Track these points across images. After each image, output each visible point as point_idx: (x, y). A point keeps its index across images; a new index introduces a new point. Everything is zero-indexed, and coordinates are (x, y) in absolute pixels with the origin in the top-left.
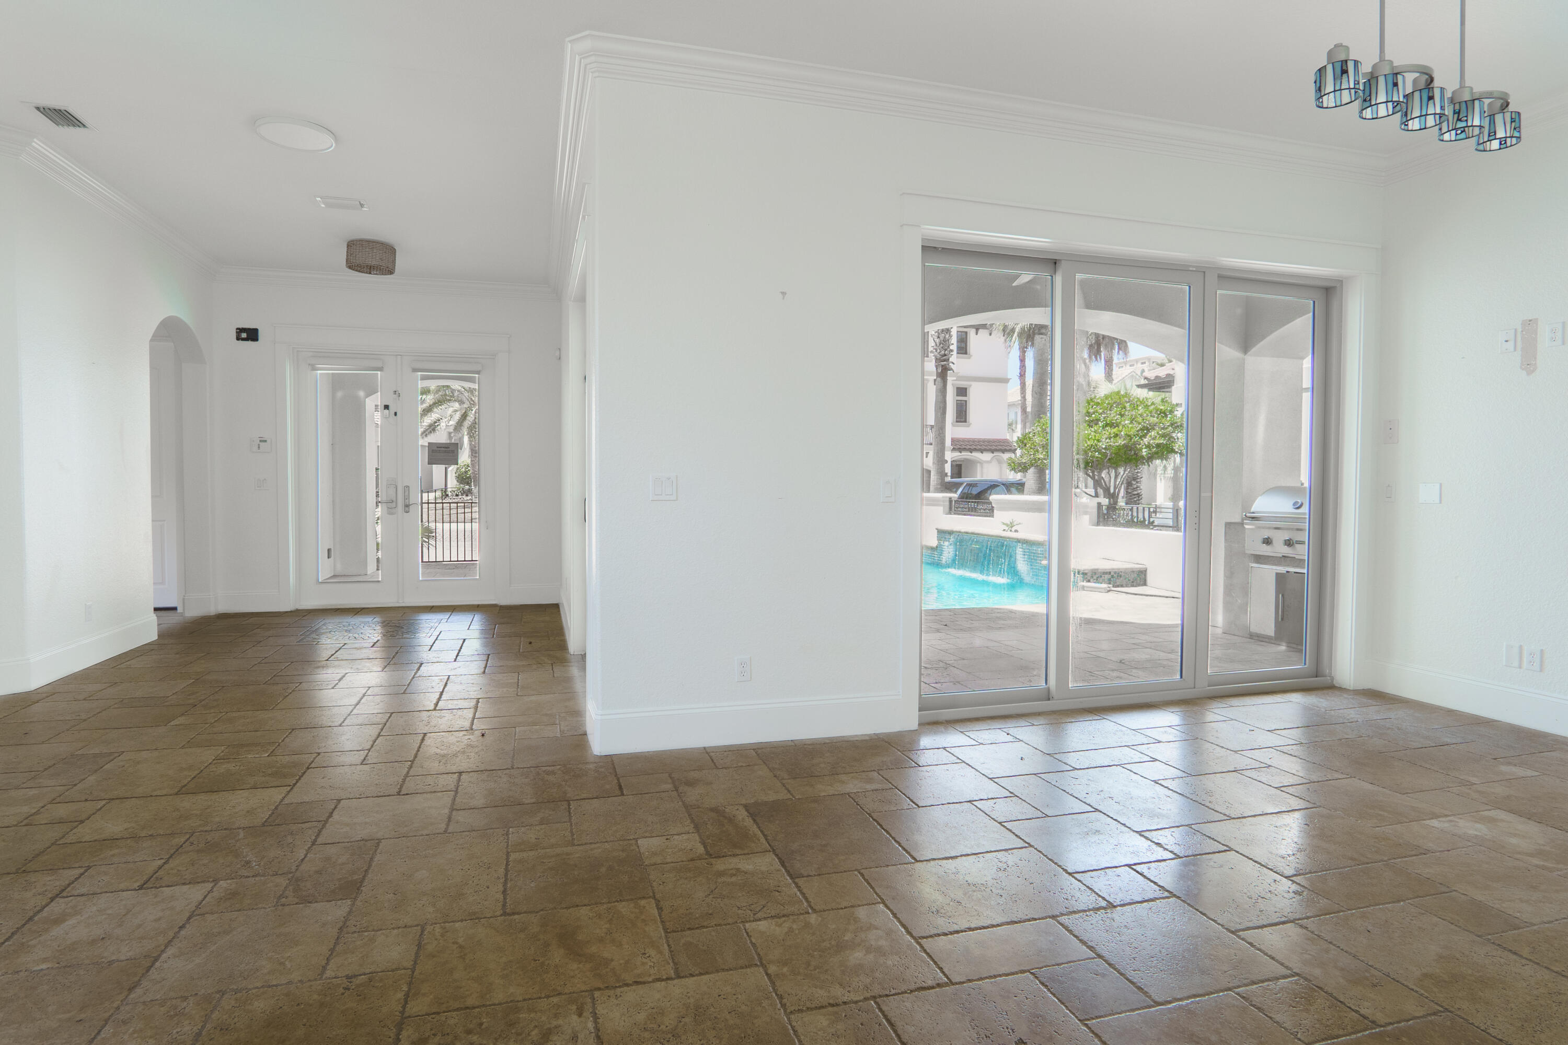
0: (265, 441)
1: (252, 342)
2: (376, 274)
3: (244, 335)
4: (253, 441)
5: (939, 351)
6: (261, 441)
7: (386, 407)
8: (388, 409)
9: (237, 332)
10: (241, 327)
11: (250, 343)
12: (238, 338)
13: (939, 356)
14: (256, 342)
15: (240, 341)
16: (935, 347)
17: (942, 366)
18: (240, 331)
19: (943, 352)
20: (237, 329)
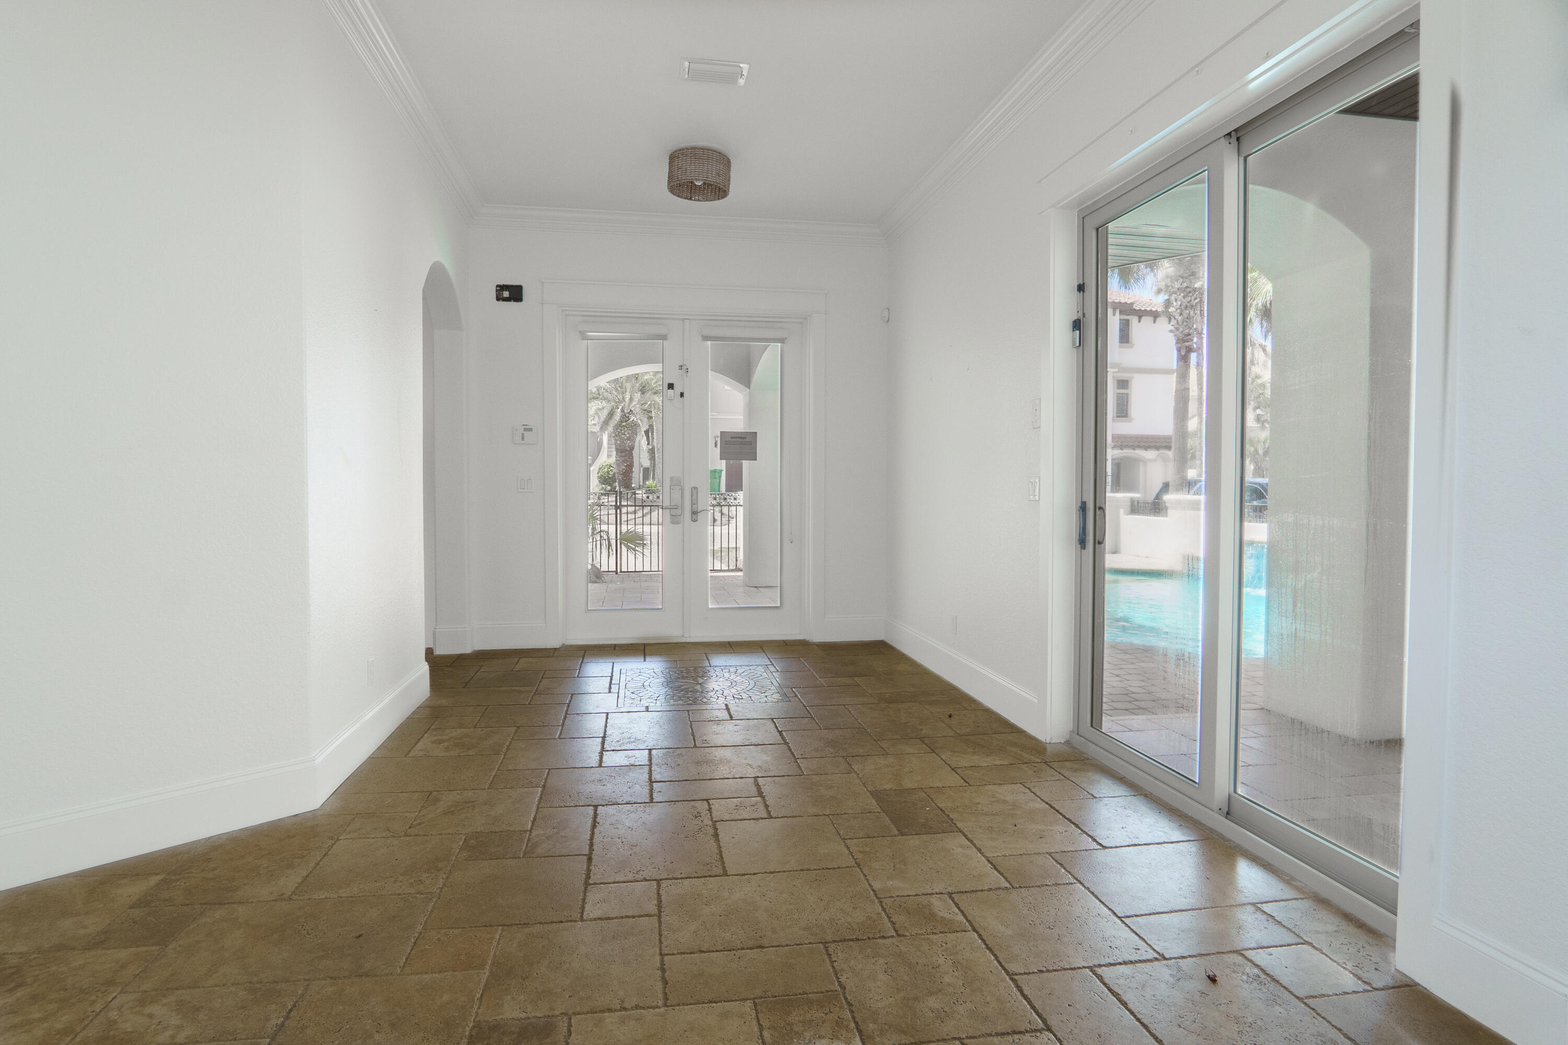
0: (531, 430)
1: (515, 303)
2: (699, 200)
3: (506, 294)
4: (516, 430)
5: (1181, 329)
6: (525, 430)
7: (671, 386)
8: (673, 389)
9: (497, 290)
10: (501, 284)
11: (512, 304)
12: (499, 298)
13: (1181, 336)
14: (519, 303)
15: (501, 302)
16: (1176, 326)
17: (1187, 347)
18: (501, 288)
19: (1187, 331)
20: (497, 286)
